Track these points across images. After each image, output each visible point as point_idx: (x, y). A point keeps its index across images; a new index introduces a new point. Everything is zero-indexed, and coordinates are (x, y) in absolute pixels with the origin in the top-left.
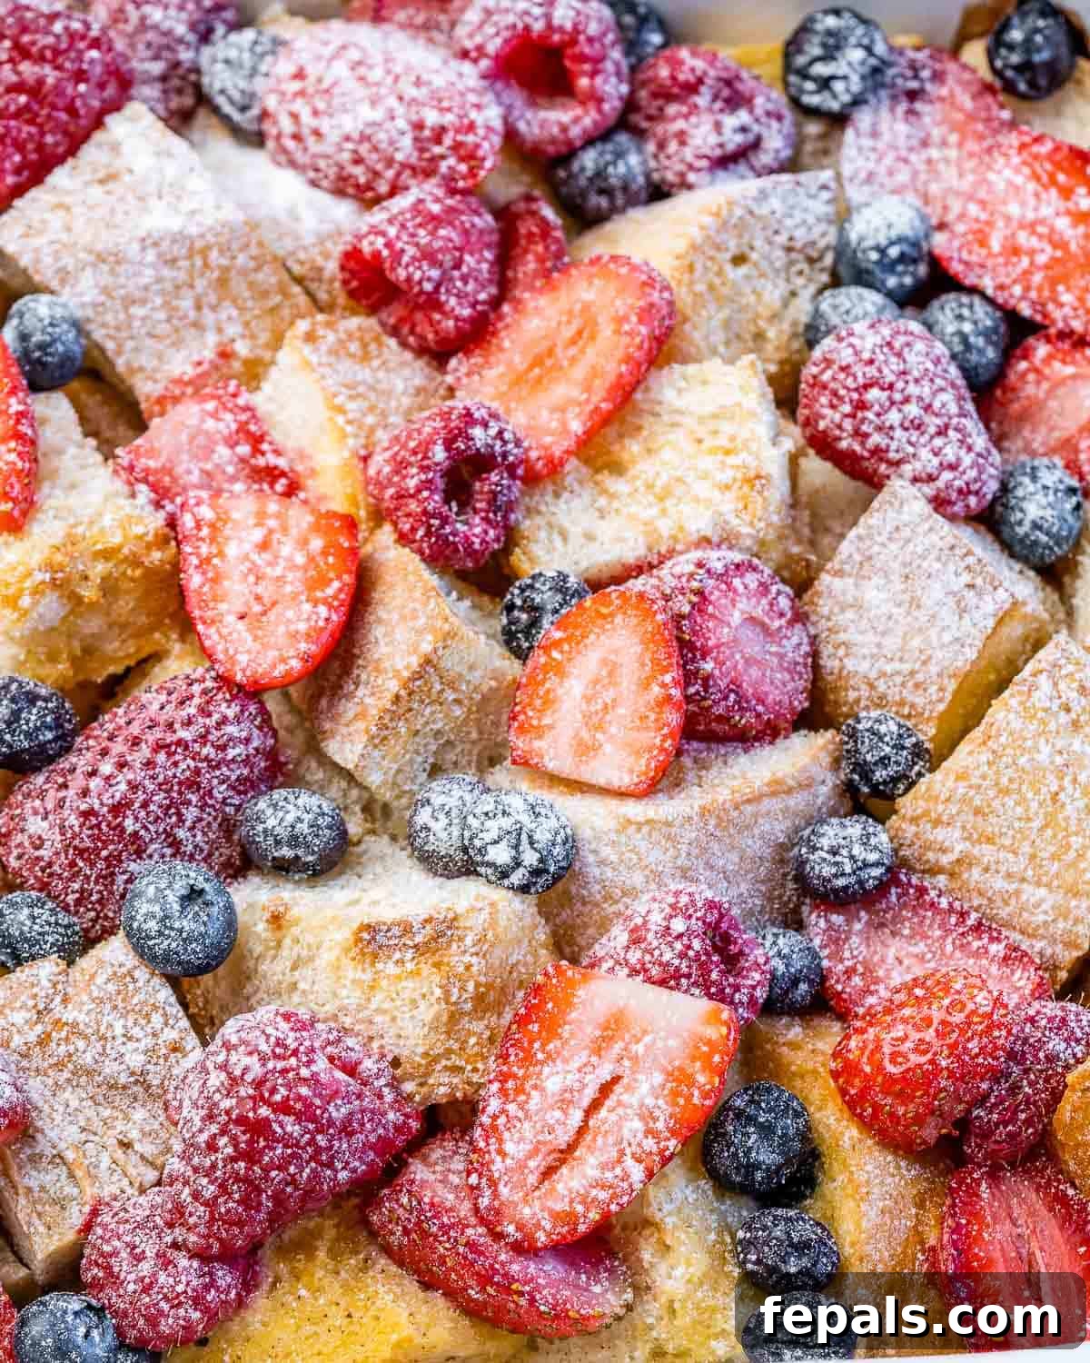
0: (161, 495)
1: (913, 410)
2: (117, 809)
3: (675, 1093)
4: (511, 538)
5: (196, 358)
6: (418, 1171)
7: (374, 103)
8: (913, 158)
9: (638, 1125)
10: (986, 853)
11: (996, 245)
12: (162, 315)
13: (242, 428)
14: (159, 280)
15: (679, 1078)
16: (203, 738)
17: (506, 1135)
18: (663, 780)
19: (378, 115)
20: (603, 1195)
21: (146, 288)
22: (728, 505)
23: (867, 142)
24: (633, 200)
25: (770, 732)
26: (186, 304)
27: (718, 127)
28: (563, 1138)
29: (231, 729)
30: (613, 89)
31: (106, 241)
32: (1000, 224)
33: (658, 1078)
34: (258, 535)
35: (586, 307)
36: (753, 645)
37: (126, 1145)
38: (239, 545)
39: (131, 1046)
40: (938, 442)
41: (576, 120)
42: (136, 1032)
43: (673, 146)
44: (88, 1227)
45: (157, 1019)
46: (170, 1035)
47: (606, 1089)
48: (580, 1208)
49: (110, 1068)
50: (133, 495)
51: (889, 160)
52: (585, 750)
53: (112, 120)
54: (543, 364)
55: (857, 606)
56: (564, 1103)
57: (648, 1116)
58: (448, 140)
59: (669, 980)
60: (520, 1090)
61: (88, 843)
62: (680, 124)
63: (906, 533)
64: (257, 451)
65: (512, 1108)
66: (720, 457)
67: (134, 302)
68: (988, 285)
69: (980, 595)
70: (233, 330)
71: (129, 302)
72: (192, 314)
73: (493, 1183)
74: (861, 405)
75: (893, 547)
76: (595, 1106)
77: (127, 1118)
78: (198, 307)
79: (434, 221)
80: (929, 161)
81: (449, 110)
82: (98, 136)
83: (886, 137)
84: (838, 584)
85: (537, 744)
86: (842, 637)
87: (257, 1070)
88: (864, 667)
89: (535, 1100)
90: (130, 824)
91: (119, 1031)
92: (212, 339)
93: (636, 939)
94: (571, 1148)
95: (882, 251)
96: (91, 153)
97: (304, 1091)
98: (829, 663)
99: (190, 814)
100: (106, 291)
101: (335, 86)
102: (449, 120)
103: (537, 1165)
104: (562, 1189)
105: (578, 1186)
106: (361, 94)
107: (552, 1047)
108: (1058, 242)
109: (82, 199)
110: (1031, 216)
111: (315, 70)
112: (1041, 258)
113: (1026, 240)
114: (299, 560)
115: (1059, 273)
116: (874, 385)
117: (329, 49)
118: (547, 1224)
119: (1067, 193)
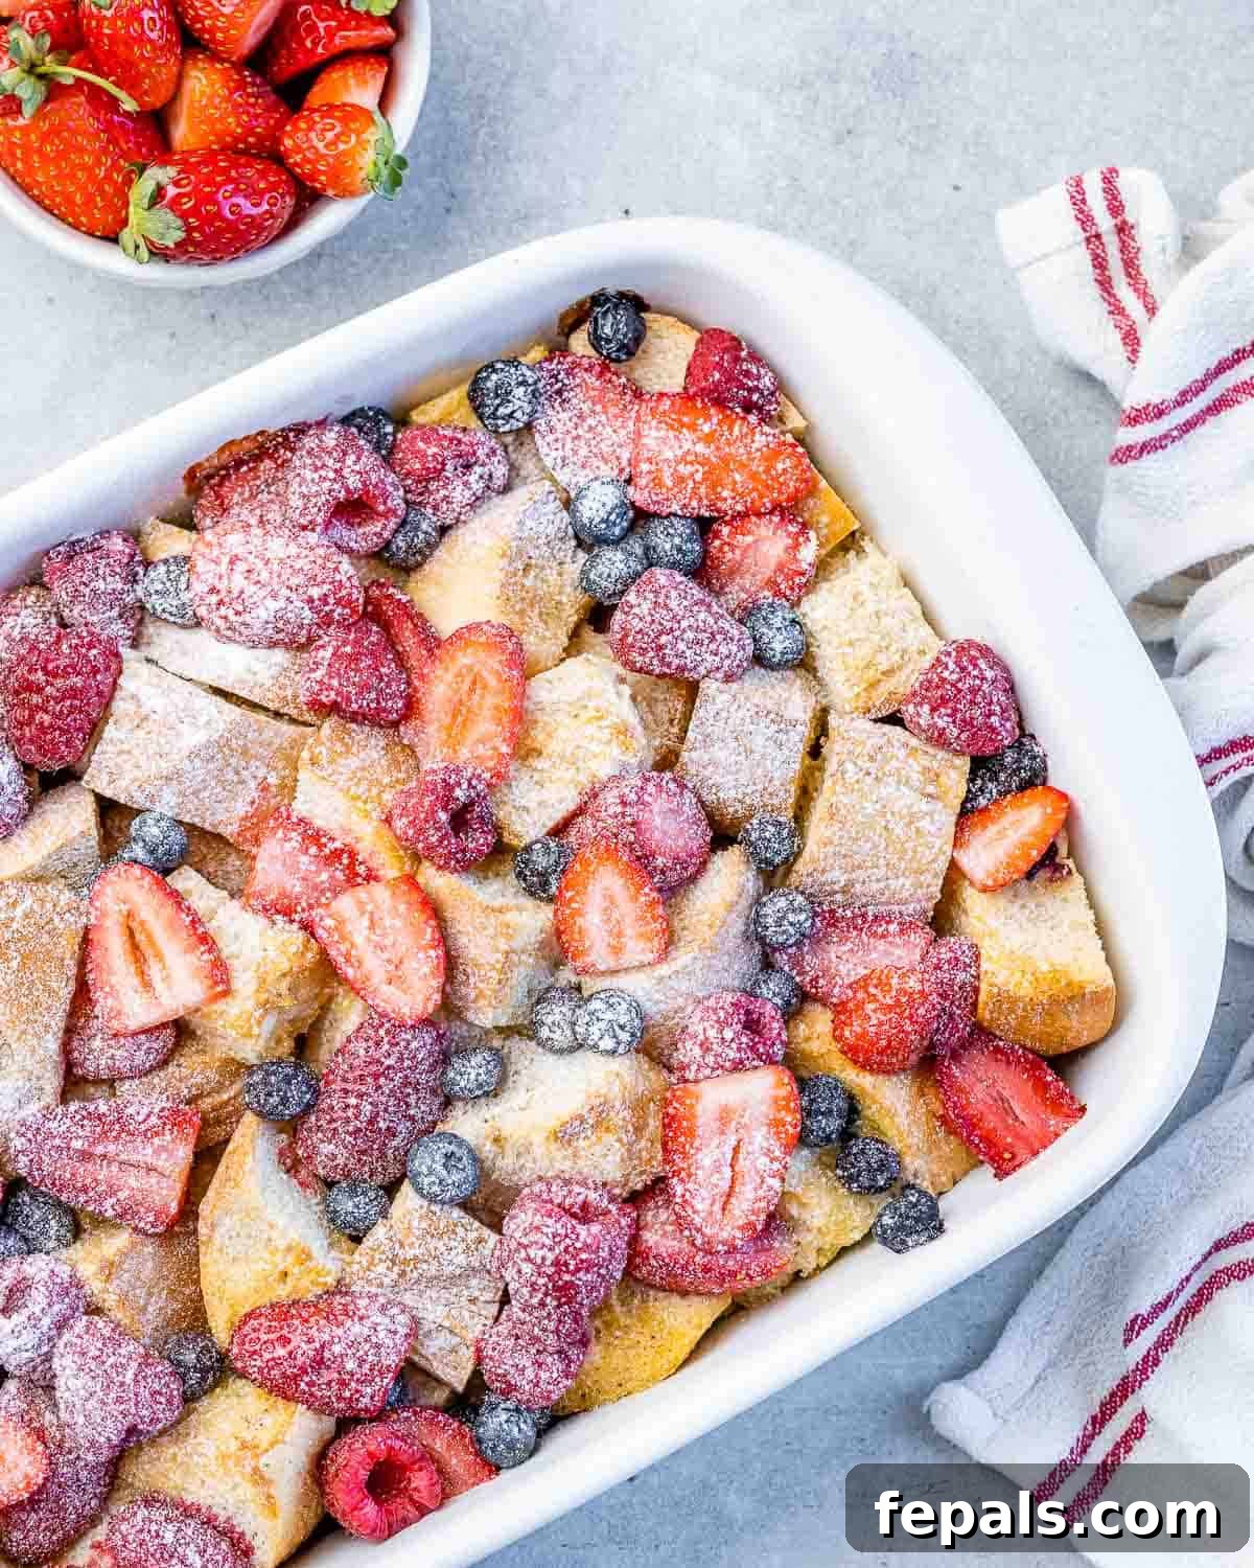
0: (288, 912)
1: (690, 635)
2: (371, 1122)
3: (777, 1133)
4: (498, 829)
5: (249, 799)
6: (650, 1238)
7: (275, 596)
8: (580, 432)
9: (764, 1159)
10: (860, 874)
11: (669, 482)
12: (219, 789)
13: (305, 837)
14: (208, 772)
15: (776, 1124)
16: (401, 1059)
17: (694, 1202)
18: (669, 941)
19: (282, 603)
20: (763, 1204)
21: (203, 781)
22: (615, 751)
23: (550, 438)
24: (432, 546)
25: (702, 867)
26: (230, 776)
27: (466, 484)
28: (725, 1185)
29: (414, 1045)
30: (397, 500)
31: (165, 767)
32: (666, 468)
33: (764, 1129)
34: (365, 922)
35: (470, 668)
36: (671, 826)
37: (473, 1301)
38: (359, 932)
39: (453, 1253)
40: (713, 647)
41: (384, 527)
42: (453, 1244)
43: (444, 506)
44: (479, 1360)
45: (460, 1230)
46: (473, 1235)
47: (736, 1150)
48: (753, 1218)
49: (447, 1270)
50: (275, 925)
51: (569, 446)
52: (617, 950)
53: (121, 681)
54: (460, 714)
55: (712, 762)
56: (717, 1169)
57: (768, 1152)
58: (331, 601)
59: (738, 1067)
60: (689, 1176)
61: (364, 1147)
62: (443, 492)
63: (724, 714)
64: (321, 847)
65: (690, 1186)
66: (596, 724)
67: (199, 791)
68: (675, 508)
69: (787, 732)
70: (261, 773)
71: (196, 793)
72: (235, 779)
73: (699, 1230)
74: (661, 648)
75: (720, 724)
76: (734, 1158)
77: (468, 1288)
78: (237, 773)
79: (354, 658)
80: (591, 428)
81: (322, 581)
82: (118, 694)
83: (559, 426)
84: (694, 754)
85: (588, 960)
86: (711, 782)
87: (550, 1257)
88: (732, 793)
89: (701, 1174)
90: (383, 1125)
91: (441, 1247)
92: (253, 784)
93: (705, 1047)
94: (731, 1187)
95: (606, 521)
96: (120, 706)
97: (584, 1256)
98: (709, 798)
99: (412, 1100)
100: (182, 794)
101: (242, 592)
102: (326, 588)
103: (717, 1207)
104: (737, 1212)
105: (745, 1206)
106: (262, 593)
107: (697, 1143)
108: (703, 461)
109: (133, 742)
110: (679, 453)
111: (222, 586)
112: (698, 477)
113: (684, 470)
114: (398, 923)
115: (713, 480)
116: (661, 633)
117: (224, 568)
118: (738, 1234)
119: (693, 427)
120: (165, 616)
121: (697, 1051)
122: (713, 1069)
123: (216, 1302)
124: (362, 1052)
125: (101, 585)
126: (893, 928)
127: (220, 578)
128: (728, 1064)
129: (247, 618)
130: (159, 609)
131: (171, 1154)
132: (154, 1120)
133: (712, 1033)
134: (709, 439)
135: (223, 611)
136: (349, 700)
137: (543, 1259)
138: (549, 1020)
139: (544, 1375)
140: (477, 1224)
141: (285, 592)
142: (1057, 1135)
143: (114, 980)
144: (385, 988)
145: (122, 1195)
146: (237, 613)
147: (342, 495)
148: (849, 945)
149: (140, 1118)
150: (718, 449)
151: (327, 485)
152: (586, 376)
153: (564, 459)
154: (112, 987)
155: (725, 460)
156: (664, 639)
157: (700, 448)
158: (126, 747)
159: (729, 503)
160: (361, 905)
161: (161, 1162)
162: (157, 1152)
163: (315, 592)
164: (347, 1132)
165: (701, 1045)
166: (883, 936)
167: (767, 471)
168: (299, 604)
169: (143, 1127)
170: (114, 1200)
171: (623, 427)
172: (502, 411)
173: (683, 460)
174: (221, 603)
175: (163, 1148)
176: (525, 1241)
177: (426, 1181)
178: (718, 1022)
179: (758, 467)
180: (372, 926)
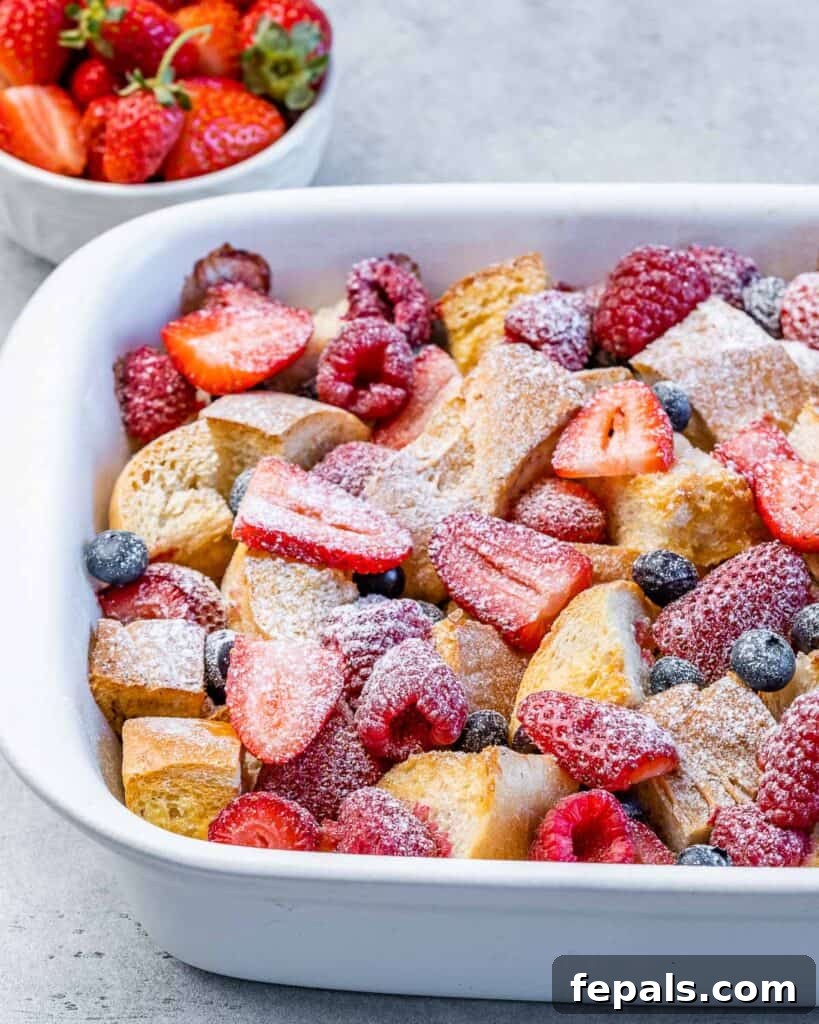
0: (741, 467)
2: (725, 609)
12: (733, 396)
13: (781, 447)
14: (732, 376)
16: (773, 572)
21: (725, 380)
26: (747, 390)
29: (788, 568)
31: (702, 354)
37: (734, 782)
38: (789, 481)
39: (737, 723)
42: (740, 716)
44: (714, 819)
45: (752, 710)
46: (760, 718)
49: (726, 735)
50: (726, 466)
53: (700, 305)
61: (708, 628)
67: (717, 388)
70: (772, 406)
71: (715, 387)
72: (750, 397)
77: (734, 765)
78: (754, 392)
82: (694, 313)
90: (732, 618)
91: (730, 714)
92: (761, 410)
96: (691, 322)
99: (765, 615)
100: (703, 382)
109: (685, 339)
131: (553, 579)
143: (581, 439)
144: (787, 510)
145: (497, 597)
158: (679, 340)
161: (543, 584)
162: (544, 574)
169: (543, 551)
170: (490, 598)
175: (550, 573)
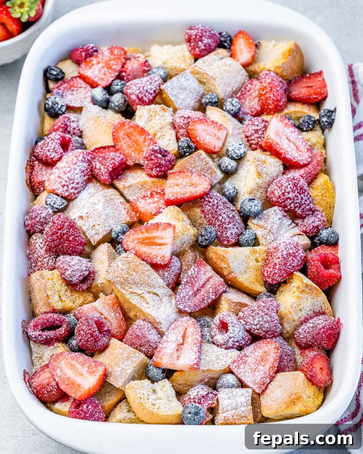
3: (289, 126)
5: (123, 209)
9: (293, 134)
11: (103, 77)
12: (117, 212)
13: (142, 198)
14: (111, 209)
15: (286, 125)
17: (295, 156)
20: (304, 143)
22: (167, 114)
23: (73, 102)
26: (115, 207)
27: (73, 122)
28: (294, 147)
31: (103, 217)
32: (99, 75)
33: (286, 128)
34: (176, 187)
35: (124, 134)
37: (289, 226)
38: (178, 189)
39: (274, 218)
42: (272, 217)
44: (305, 232)
45: (269, 213)
46: (273, 212)
47: (287, 138)
48: (306, 147)
50: (162, 212)
52: (219, 139)
55: (183, 100)
56: (289, 145)
57: (292, 132)
60: (287, 152)
63: (173, 87)
64: (147, 196)
65: (290, 154)
66: (157, 115)
68: (111, 80)
70: (119, 202)
71: (114, 216)
73: (302, 160)
74: (147, 91)
75: (175, 90)
76: (289, 140)
78: (115, 205)
81: (79, 155)
83: (71, 99)
84: (178, 103)
85: (217, 146)
89: (288, 149)
91: (272, 220)
92: (120, 205)
94: (296, 146)
100: (112, 219)
101: (68, 178)
102: (81, 155)
103: (299, 152)
104: (303, 150)
105: (302, 147)
106: (72, 172)
107: (280, 145)
108: (103, 67)
109: (91, 223)
110: (98, 71)
111: (64, 183)
112: (106, 70)
113: (102, 72)
114: (181, 180)
115: (109, 67)
116: (143, 88)
117: (59, 180)
118: (308, 153)
119: (93, 64)
120: (61, 207)
121: (256, 135)
122: (263, 133)
123: (252, 285)
124: (209, 208)
125: (43, 215)
126: (249, 86)
127: (61, 182)
128: (264, 129)
129: (76, 181)
130: (58, 207)
131: (207, 271)
132: (196, 269)
133: (254, 128)
134: (98, 63)
135: (70, 187)
136: (114, 163)
137: (291, 188)
138: (227, 164)
139: (319, 216)
140: (270, 209)
141: (75, 166)
142: (324, 80)
143: (153, 254)
144: (196, 189)
145: (211, 291)
146: (73, 183)
147: (59, 141)
148: (248, 99)
149: (193, 272)
150: (102, 62)
151: (54, 144)
152: (63, 86)
153: (81, 101)
154: (155, 255)
155: (106, 62)
156: (145, 88)
157: (100, 65)
158: (92, 225)
159: (118, 67)
160: (171, 187)
161: (208, 275)
162: (205, 275)
163: (81, 158)
164: (228, 225)
165: (255, 133)
166: (250, 89)
167: (115, 56)
168: (81, 164)
169: (196, 273)
170: (211, 294)
171: (81, 84)
172: (59, 107)
173: (100, 71)
174: (67, 186)
175: (205, 272)
176: (283, 191)
177: (253, 209)
178: (251, 125)
179: (113, 57)
180: (177, 185)
